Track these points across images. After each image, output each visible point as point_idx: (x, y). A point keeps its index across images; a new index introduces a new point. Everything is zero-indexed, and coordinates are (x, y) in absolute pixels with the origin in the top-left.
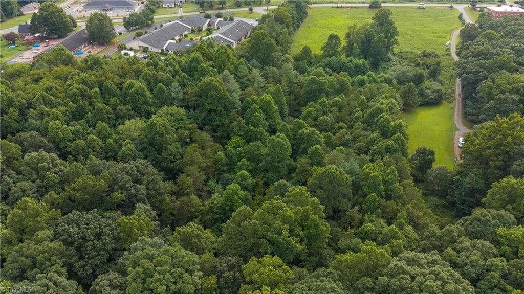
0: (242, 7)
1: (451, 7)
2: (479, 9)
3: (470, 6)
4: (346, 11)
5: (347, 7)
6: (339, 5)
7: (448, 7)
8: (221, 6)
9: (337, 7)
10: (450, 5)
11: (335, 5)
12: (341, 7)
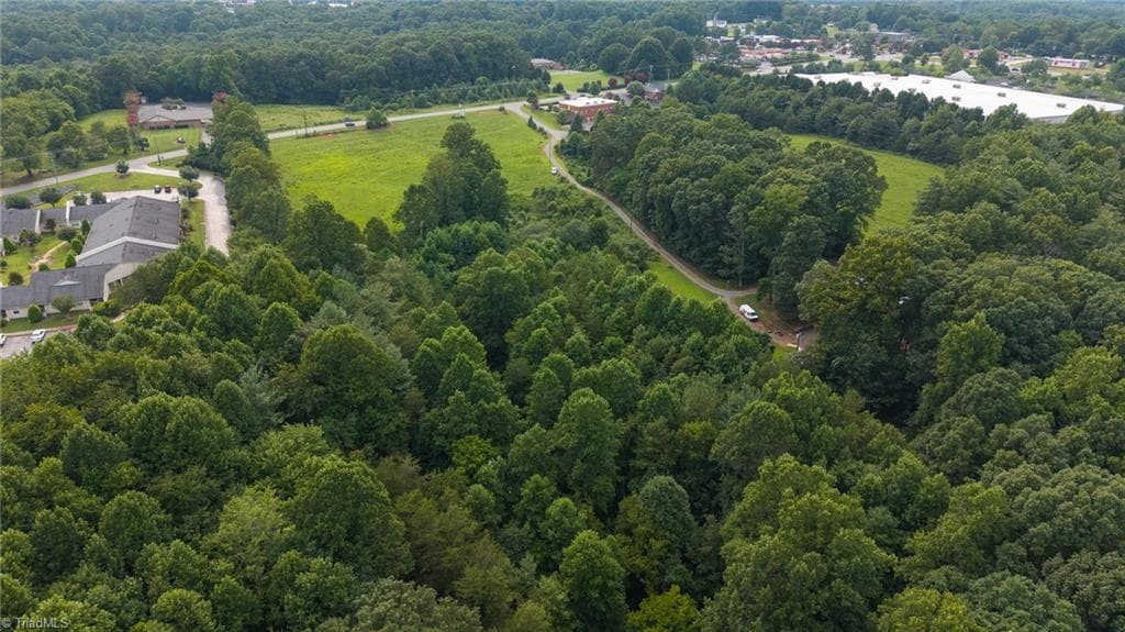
0: (85, 168)
1: (502, 109)
2: (546, 108)
3: (527, 104)
4: (325, 141)
5: (326, 134)
6: (310, 130)
7: (495, 110)
8: (25, 173)
9: (307, 136)
10: (498, 106)
11: (302, 132)
12: (315, 135)
